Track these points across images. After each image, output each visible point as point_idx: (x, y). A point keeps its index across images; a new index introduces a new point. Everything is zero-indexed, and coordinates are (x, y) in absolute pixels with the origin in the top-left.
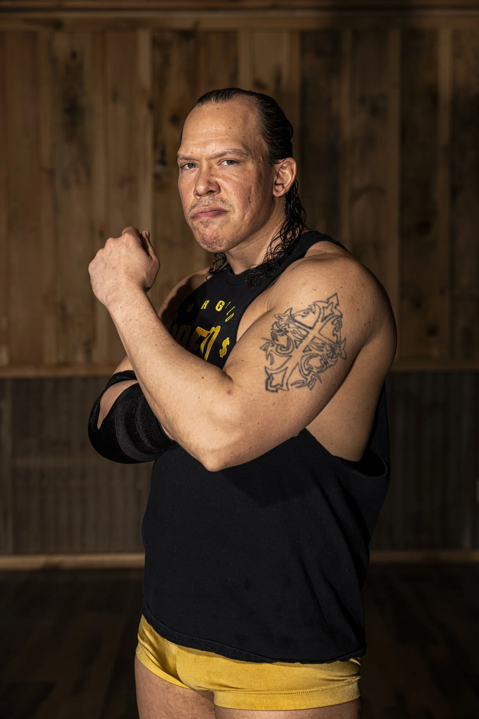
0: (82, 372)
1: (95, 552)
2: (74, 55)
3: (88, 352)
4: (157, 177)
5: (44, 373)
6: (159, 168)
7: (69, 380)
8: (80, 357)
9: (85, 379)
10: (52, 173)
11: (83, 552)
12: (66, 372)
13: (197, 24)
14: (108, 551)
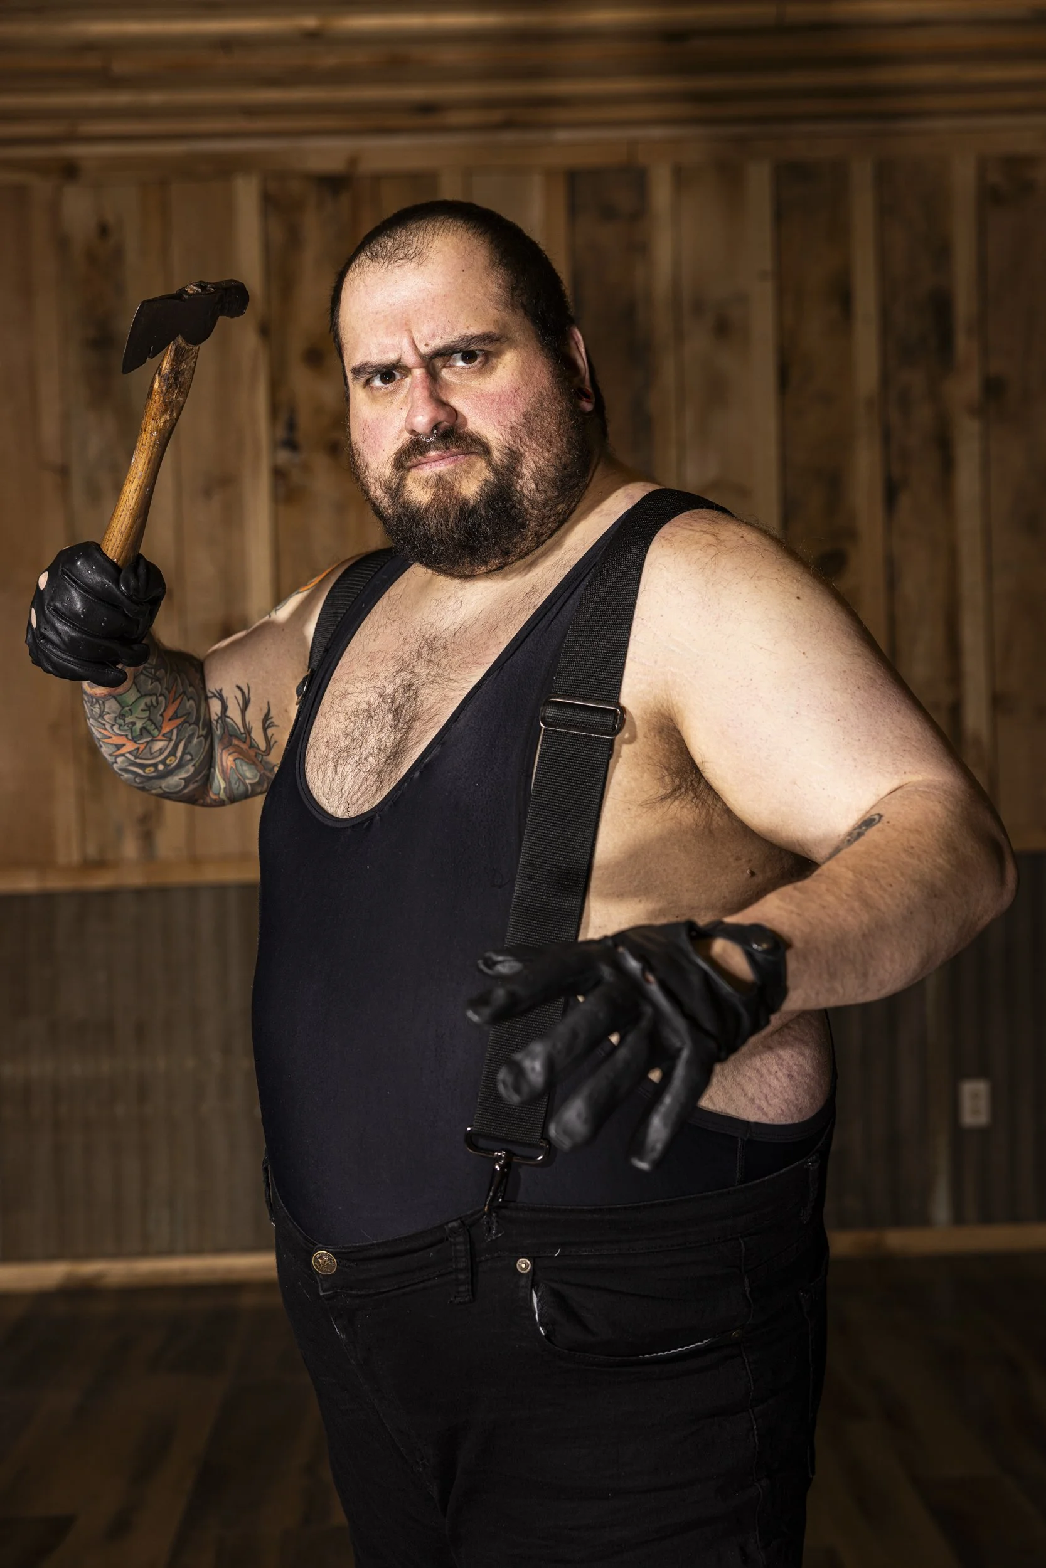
0: (134, 878)
1: (170, 1252)
2: (104, 230)
3: (147, 838)
4: (279, 474)
5: (56, 883)
6: (284, 456)
7: (109, 894)
8: (130, 849)
9: (140, 893)
10: (64, 471)
11: (145, 1253)
12: (101, 881)
13: (353, 161)
14: (197, 1251)
